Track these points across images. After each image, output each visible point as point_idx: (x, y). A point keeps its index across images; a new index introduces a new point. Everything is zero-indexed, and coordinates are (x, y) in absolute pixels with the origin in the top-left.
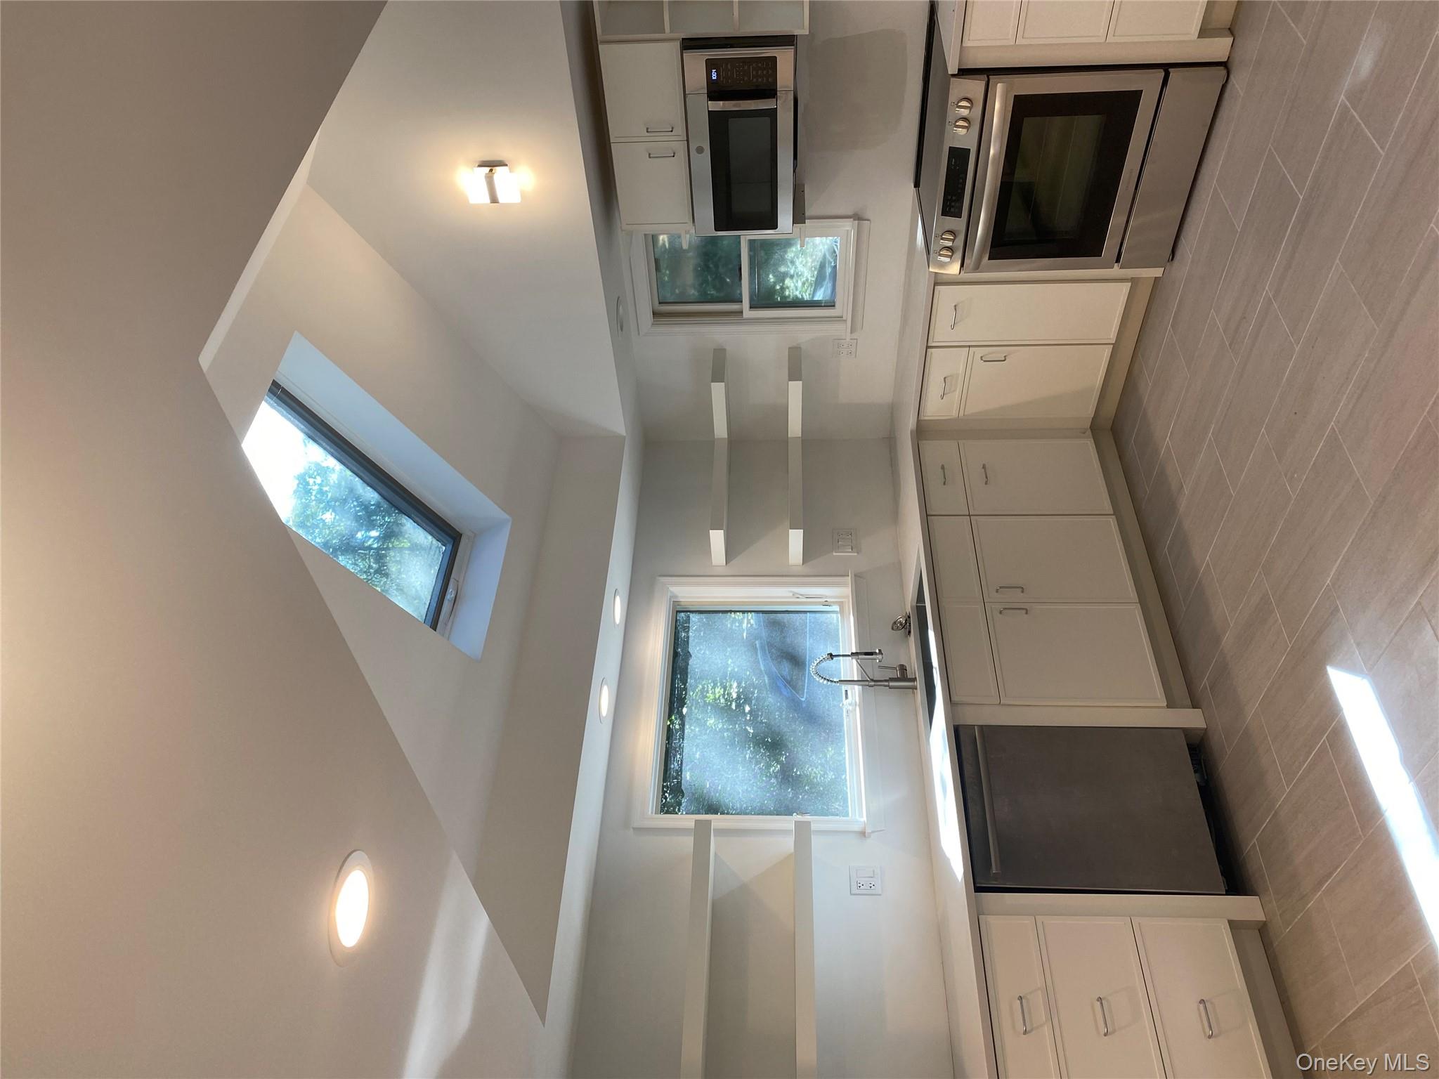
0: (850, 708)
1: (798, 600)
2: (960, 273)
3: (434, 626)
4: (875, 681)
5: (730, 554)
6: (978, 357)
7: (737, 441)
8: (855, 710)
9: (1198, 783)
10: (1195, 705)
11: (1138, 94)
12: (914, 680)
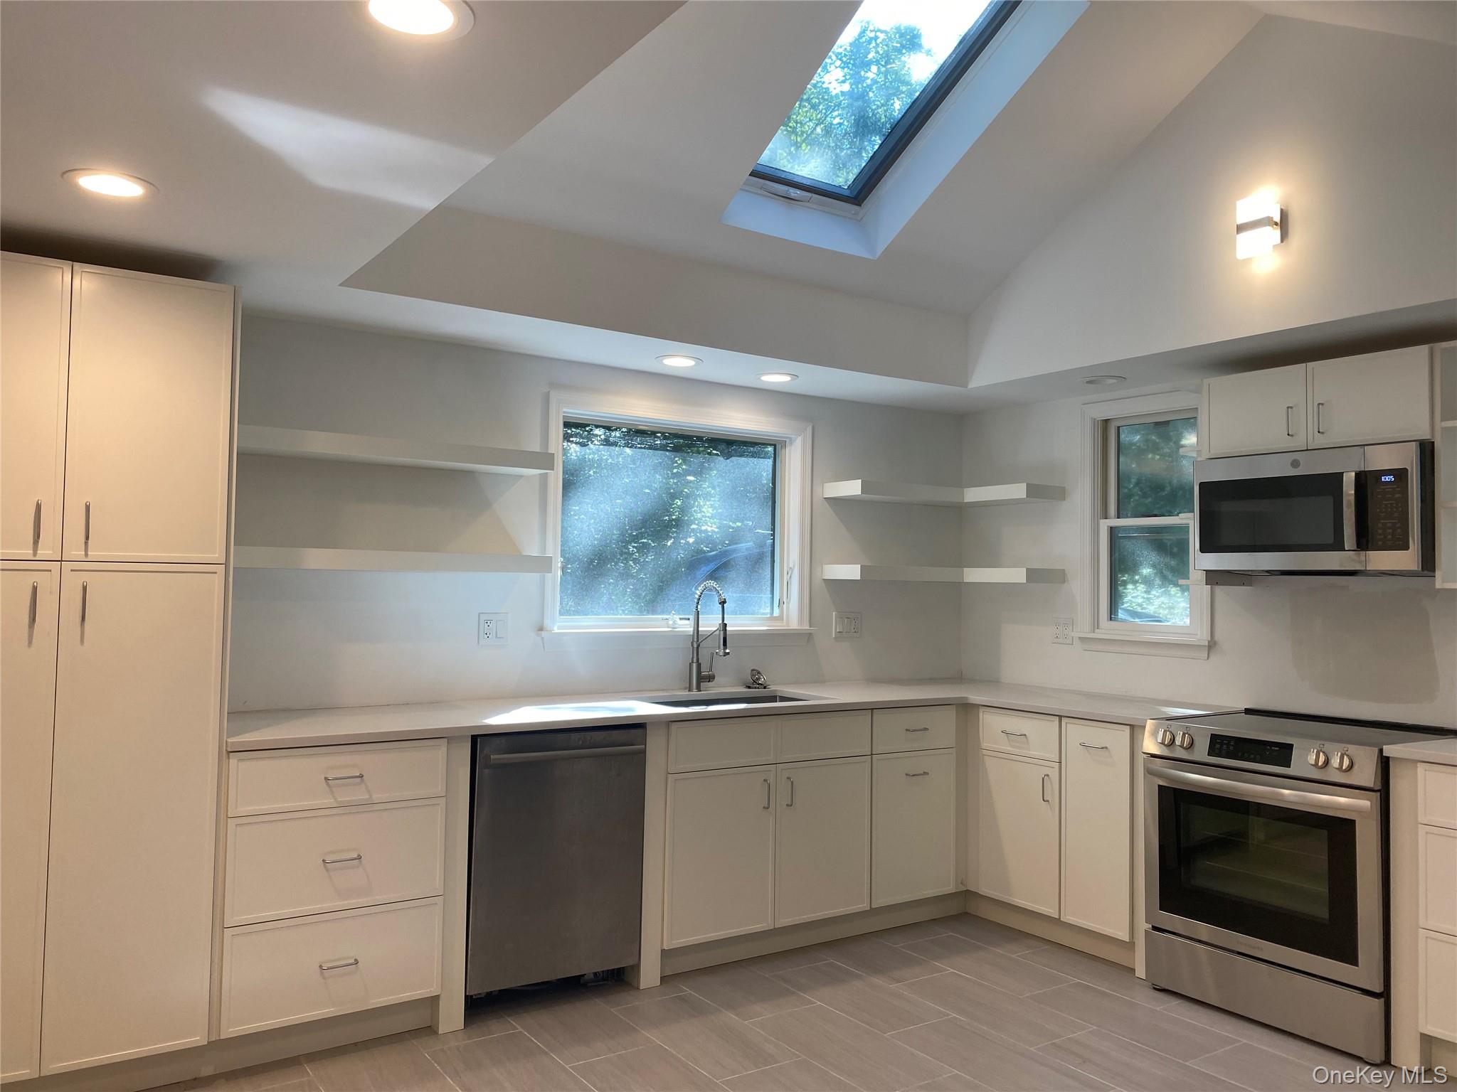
0: (671, 622)
1: (785, 573)
2: (1144, 753)
3: (754, 174)
4: (698, 648)
5: (836, 502)
6: (1047, 771)
7: (960, 513)
8: (668, 627)
9: (583, 975)
10: (664, 979)
11: (1353, 961)
12: (699, 689)
